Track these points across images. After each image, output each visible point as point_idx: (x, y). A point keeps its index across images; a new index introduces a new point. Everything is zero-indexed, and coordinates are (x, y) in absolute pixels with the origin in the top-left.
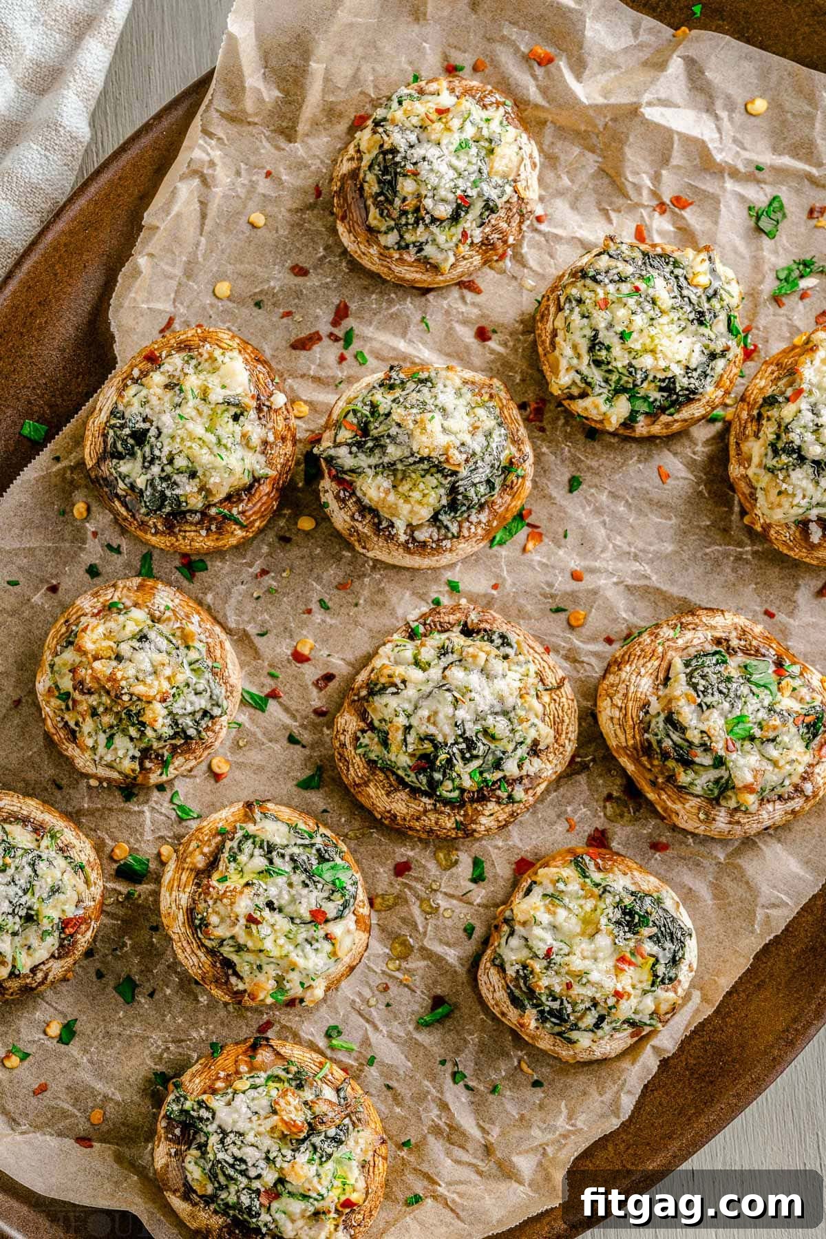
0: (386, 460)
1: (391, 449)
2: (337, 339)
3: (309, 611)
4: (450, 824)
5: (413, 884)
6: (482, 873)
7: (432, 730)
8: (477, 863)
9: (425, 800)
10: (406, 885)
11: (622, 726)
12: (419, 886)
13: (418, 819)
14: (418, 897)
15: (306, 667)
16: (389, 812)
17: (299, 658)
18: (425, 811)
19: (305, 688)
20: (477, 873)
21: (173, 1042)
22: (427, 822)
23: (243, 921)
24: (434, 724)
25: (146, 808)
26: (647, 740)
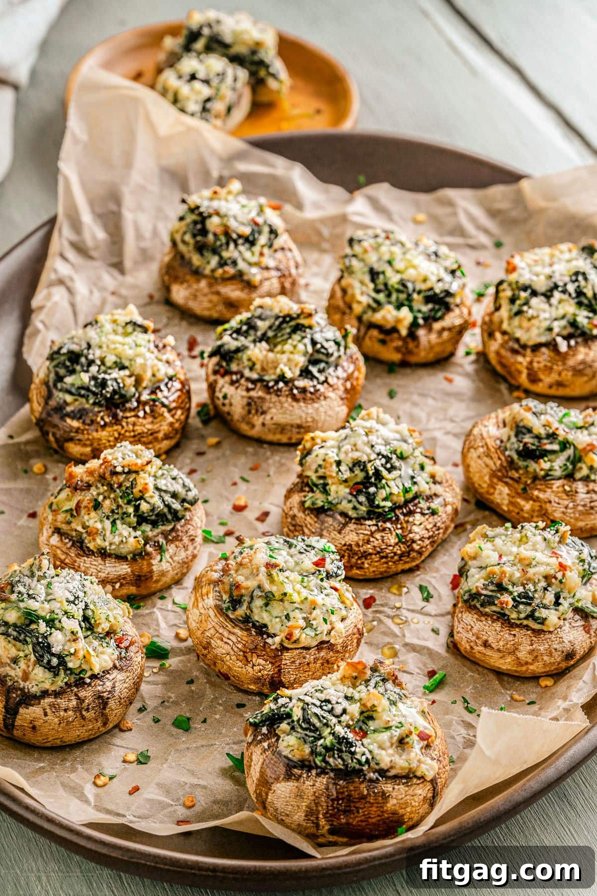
0: (259, 333)
1: (259, 323)
2: (194, 357)
3: (235, 484)
4: (393, 540)
5: (381, 609)
6: (429, 593)
7: (356, 455)
8: (421, 588)
9: (368, 522)
10: (376, 612)
11: (488, 456)
12: (386, 609)
13: (368, 542)
14: (388, 617)
15: (245, 513)
16: (345, 545)
17: (239, 509)
18: (372, 534)
19: (251, 523)
20: (425, 595)
21: (234, 743)
22: (376, 543)
23: (263, 569)
24: (357, 450)
25: (155, 610)
26: (509, 456)
